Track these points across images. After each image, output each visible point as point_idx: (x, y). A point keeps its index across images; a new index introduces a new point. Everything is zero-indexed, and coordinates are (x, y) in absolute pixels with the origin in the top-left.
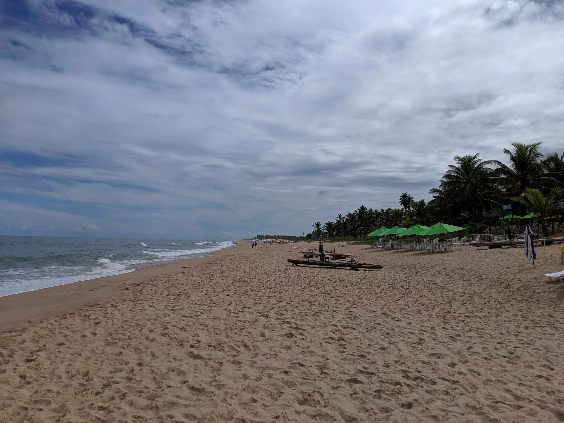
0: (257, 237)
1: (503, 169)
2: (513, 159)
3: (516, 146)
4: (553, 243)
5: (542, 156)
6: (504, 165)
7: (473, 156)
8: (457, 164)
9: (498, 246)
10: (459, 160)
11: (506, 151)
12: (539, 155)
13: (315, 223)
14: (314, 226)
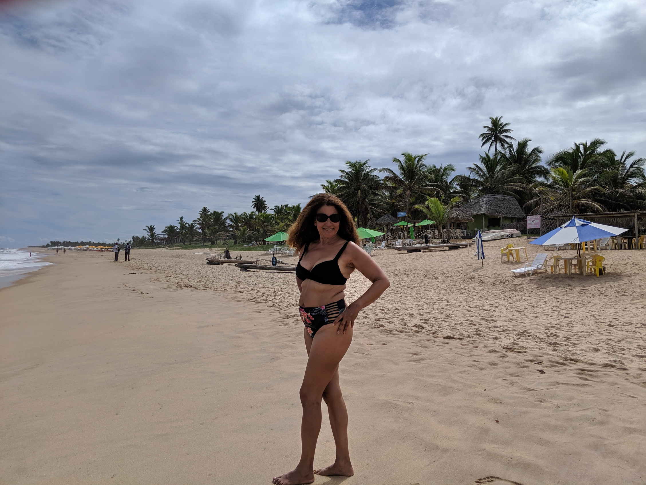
0: (50, 244)
1: (394, 178)
2: (402, 168)
3: (406, 156)
4: (460, 248)
5: (426, 166)
6: (395, 173)
7: (363, 163)
8: (348, 169)
9: (418, 250)
10: (350, 165)
11: (396, 160)
12: (423, 165)
13: (148, 227)
14: (146, 230)
